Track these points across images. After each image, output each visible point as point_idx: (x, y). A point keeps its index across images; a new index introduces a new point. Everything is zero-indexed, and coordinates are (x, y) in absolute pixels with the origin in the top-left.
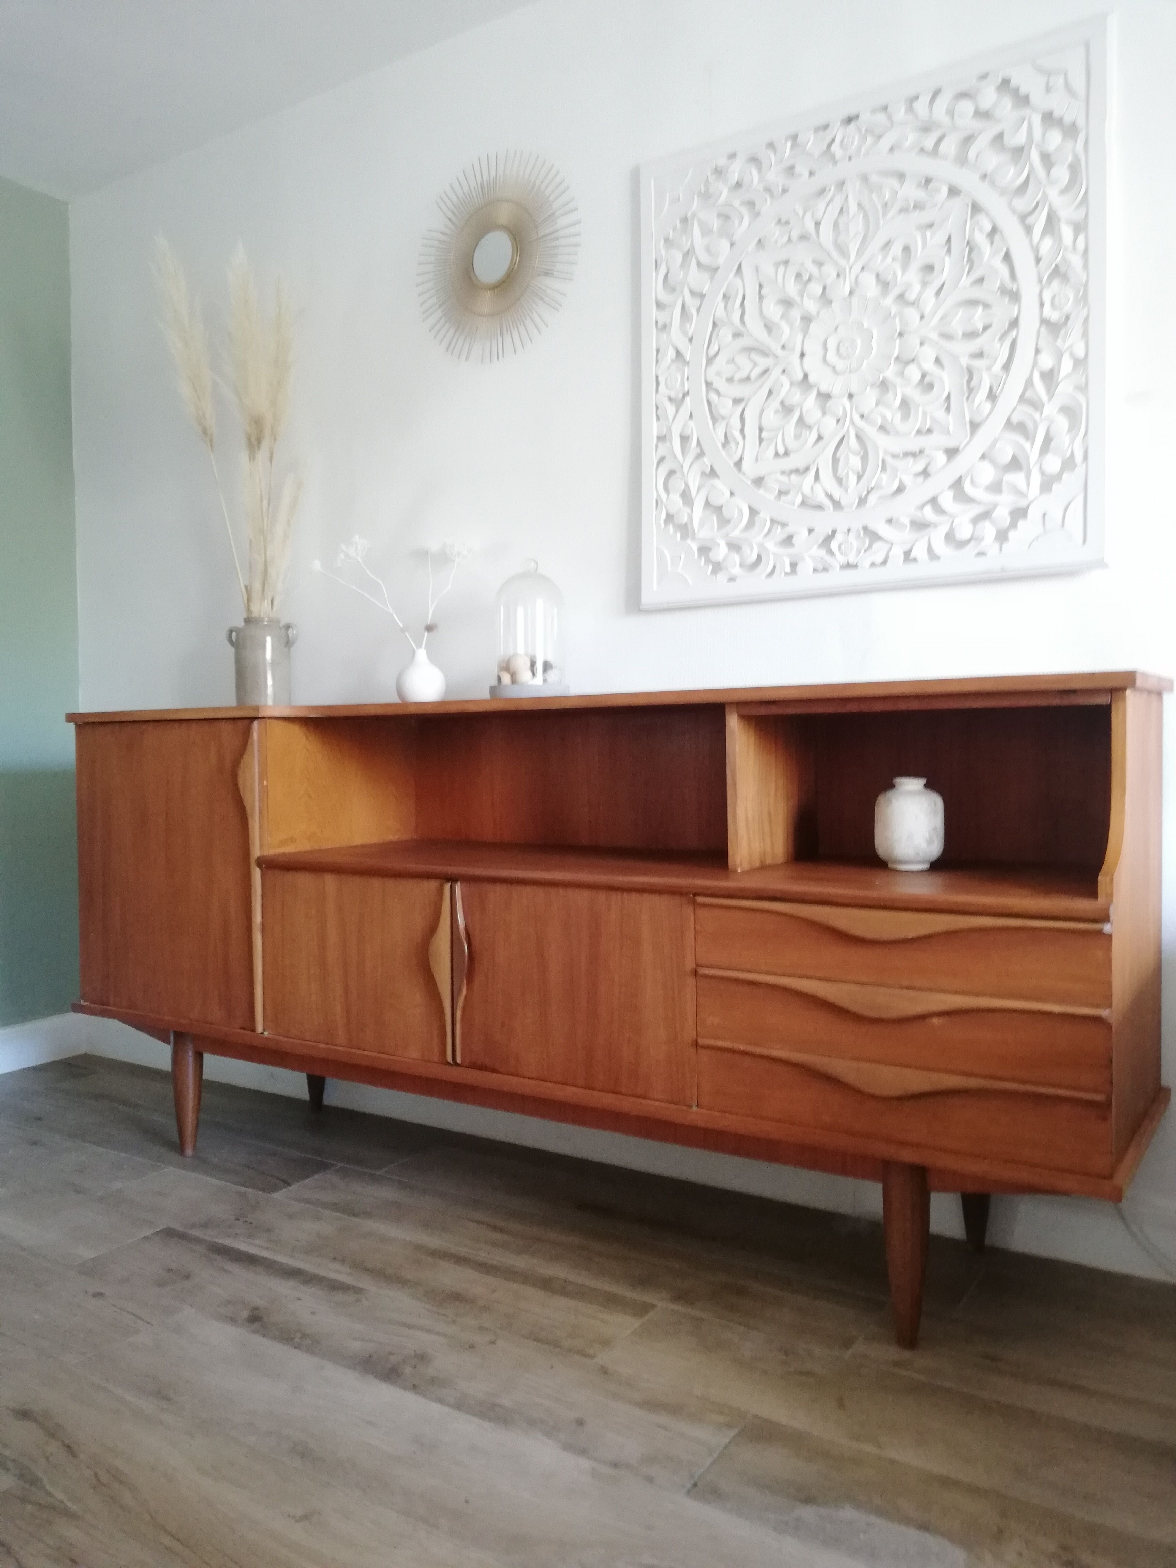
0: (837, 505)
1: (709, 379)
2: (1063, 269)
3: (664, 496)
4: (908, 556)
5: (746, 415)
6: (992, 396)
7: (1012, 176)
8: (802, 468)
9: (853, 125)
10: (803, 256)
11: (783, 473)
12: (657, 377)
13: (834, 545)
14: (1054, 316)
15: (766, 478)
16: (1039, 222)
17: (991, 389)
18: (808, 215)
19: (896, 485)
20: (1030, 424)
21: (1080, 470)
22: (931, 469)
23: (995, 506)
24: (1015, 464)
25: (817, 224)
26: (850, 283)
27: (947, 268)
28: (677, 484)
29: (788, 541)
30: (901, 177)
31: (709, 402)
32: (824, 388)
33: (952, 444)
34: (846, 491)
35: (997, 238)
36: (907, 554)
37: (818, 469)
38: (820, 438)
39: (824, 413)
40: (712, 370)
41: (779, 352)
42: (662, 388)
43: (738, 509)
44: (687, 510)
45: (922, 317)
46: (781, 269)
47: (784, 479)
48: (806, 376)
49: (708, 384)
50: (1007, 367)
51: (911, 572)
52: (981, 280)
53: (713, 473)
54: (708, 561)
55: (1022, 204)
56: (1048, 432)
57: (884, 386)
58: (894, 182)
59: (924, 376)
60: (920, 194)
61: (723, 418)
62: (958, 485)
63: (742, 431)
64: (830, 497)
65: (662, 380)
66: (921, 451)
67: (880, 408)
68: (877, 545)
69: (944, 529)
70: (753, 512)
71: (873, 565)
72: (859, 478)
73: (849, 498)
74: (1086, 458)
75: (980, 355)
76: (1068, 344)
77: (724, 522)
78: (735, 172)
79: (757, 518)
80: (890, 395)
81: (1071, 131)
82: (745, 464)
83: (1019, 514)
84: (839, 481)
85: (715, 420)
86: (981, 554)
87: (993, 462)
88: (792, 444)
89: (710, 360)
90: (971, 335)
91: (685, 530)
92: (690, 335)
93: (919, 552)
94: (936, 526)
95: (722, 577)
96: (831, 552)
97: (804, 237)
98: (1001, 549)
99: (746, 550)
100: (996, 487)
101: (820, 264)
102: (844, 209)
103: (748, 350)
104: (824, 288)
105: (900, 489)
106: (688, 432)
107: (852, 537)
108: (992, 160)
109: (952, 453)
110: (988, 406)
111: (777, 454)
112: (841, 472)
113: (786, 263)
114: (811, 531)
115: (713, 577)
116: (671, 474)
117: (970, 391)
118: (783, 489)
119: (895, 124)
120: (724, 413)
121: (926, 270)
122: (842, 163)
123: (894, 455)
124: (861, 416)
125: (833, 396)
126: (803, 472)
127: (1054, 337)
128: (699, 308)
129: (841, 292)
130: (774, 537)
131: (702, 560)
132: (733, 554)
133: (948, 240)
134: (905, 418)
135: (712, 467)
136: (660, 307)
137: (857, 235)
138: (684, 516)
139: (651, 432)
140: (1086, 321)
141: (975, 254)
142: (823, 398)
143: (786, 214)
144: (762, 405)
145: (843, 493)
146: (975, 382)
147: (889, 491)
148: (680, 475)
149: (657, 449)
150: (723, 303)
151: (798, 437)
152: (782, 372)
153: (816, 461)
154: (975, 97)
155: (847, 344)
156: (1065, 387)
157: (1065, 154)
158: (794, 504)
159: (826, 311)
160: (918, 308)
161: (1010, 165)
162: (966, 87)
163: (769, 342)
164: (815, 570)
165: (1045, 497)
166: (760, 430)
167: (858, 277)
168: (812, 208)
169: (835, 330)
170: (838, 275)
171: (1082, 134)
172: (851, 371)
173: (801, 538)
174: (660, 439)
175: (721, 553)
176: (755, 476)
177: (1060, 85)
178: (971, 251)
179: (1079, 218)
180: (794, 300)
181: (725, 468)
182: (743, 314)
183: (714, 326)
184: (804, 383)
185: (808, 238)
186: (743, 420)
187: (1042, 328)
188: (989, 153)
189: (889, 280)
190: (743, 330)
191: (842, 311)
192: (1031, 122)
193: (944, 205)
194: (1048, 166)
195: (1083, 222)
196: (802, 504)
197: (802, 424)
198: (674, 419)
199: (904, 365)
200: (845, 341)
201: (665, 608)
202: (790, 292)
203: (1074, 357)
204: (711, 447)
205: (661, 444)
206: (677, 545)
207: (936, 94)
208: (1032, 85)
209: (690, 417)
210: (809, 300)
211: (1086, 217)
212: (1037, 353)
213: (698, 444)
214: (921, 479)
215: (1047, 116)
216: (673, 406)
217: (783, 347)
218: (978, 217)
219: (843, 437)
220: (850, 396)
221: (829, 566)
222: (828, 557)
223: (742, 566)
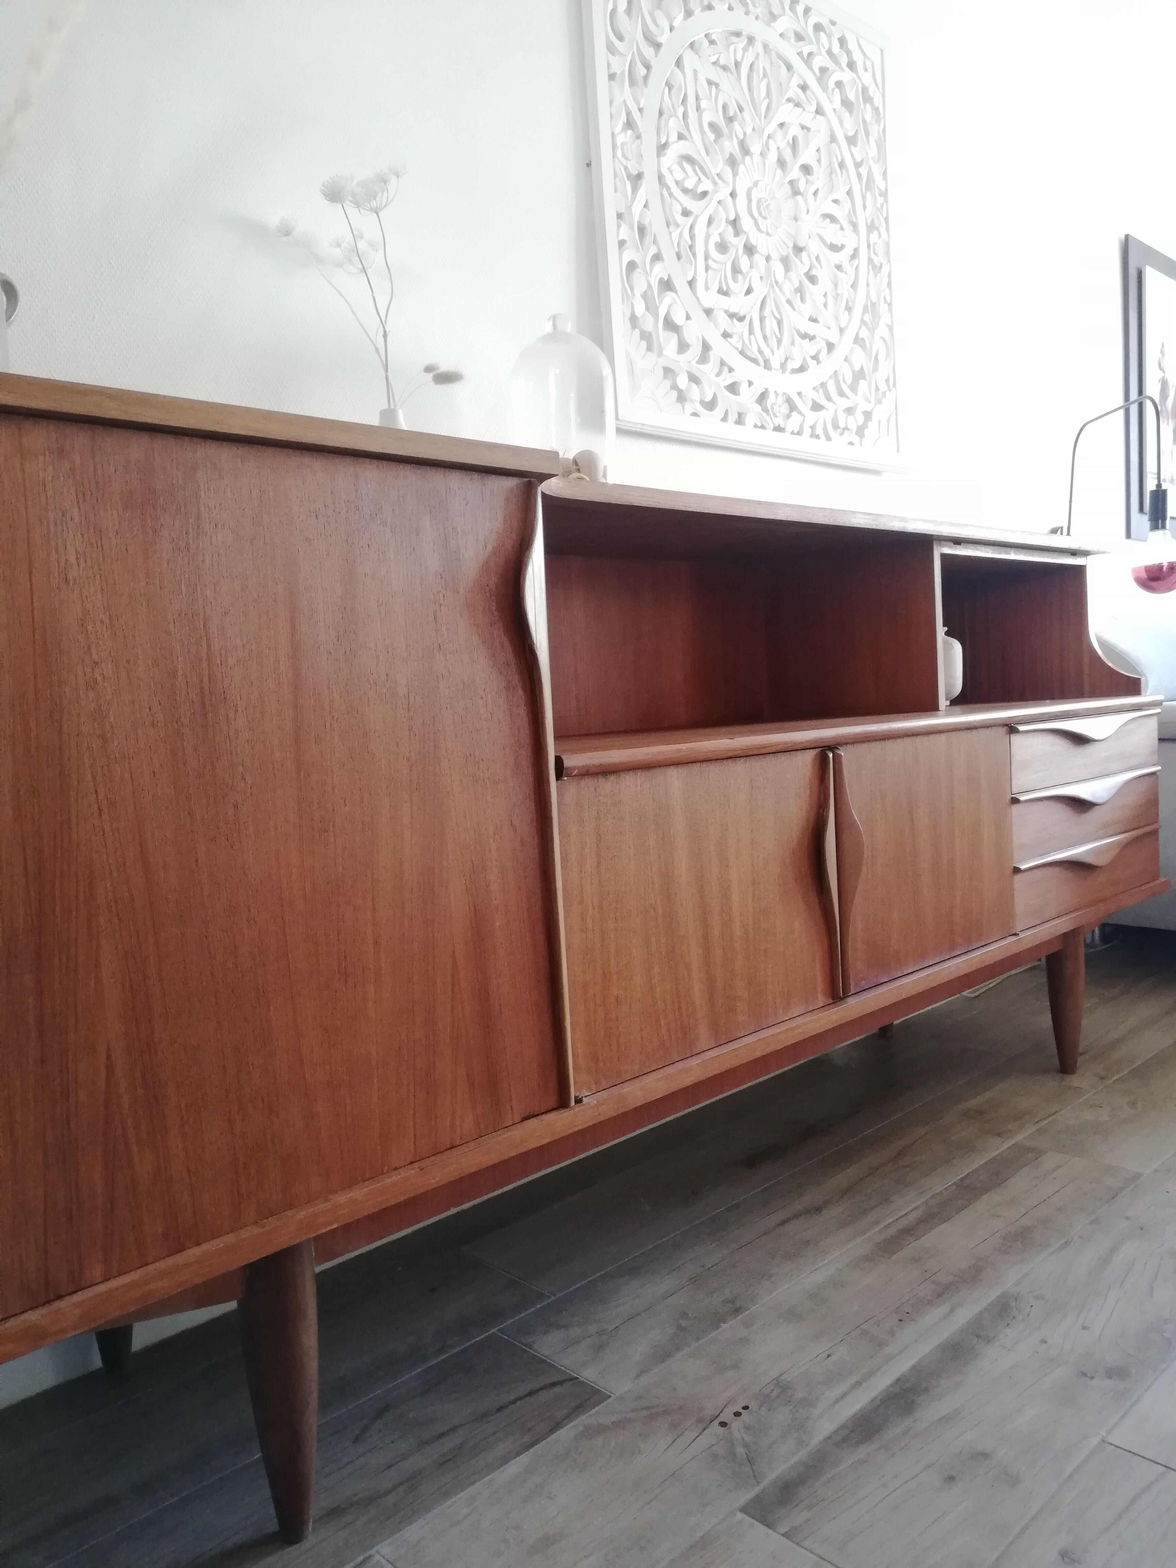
0: (767, 364)
1: (662, 172)
2: (877, 225)
3: (629, 290)
4: (813, 433)
5: (697, 231)
6: (848, 309)
7: (849, 125)
8: (741, 315)
10: (728, 90)
11: (726, 312)
12: (613, 135)
13: (769, 403)
14: (877, 260)
15: (715, 312)
16: (864, 174)
17: (847, 301)
18: (731, 49)
19: (801, 361)
20: (868, 343)
21: (893, 391)
22: (820, 357)
23: (856, 405)
24: (862, 374)
25: (737, 64)
26: (763, 144)
28: (640, 281)
29: (733, 388)
30: (789, 67)
31: (662, 196)
32: (752, 241)
33: (831, 341)
34: (773, 352)
35: (844, 171)
36: (813, 428)
37: (751, 320)
38: (750, 290)
39: (751, 267)
40: (664, 162)
41: (716, 178)
42: (619, 153)
43: (693, 335)
44: (650, 318)
45: (807, 211)
46: (714, 89)
47: (728, 319)
48: (737, 219)
49: (661, 178)
50: (854, 286)
52: (835, 201)
53: (667, 285)
55: (856, 153)
56: (877, 354)
57: (787, 264)
58: (784, 68)
59: (810, 268)
60: (800, 93)
61: (677, 225)
62: (835, 377)
63: (691, 247)
64: (760, 351)
65: (619, 142)
66: (814, 337)
67: (787, 282)
68: (794, 414)
69: (831, 414)
70: (706, 347)
71: (793, 433)
72: (779, 342)
73: (775, 362)
74: (894, 385)
75: (839, 267)
76: (882, 287)
77: (682, 346)
79: (711, 353)
80: (792, 275)
81: (876, 113)
82: (699, 288)
83: (868, 416)
84: (765, 339)
85: (668, 224)
86: (851, 443)
87: (851, 365)
88: (732, 285)
89: (662, 148)
90: (835, 248)
91: (649, 342)
92: (641, 107)
93: (820, 430)
94: (828, 410)
95: (689, 408)
96: (766, 410)
97: (727, 69)
98: (861, 444)
99: (704, 384)
100: (854, 388)
101: (741, 109)
102: (755, 65)
103: (689, 158)
104: (745, 134)
106: (645, 223)
107: (780, 400)
108: (838, 101)
109: (831, 347)
110: (846, 314)
111: (720, 290)
112: (768, 333)
113: (716, 85)
114: (750, 384)
115: (679, 405)
116: (632, 266)
117: (837, 297)
118: (728, 331)
119: (784, 15)
120: (676, 218)
121: (806, 169)
122: (752, 17)
123: (798, 332)
124: (777, 282)
125: (757, 252)
126: (741, 319)
127: (876, 276)
128: (646, 78)
129: (756, 148)
130: (725, 380)
131: (668, 383)
132: (694, 386)
133: (818, 150)
134: (803, 300)
135: (669, 277)
136: (611, 49)
137: (764, 99)
138: (648, 324)
139: (611, 204)
140: (889, 276)
141: (833, 176)
142: (750, 250)
143: (714, 33)
144: (706, 229)
145: (770, 354)
146: (839, 291)
147: (797, 366)
148: (641, 272)
149: (619, 226)
150: (667, 89)
151: (735, 280)
152: (719, 202)
153: (750, 312)
154: (829, 37)
155: (765, 204)
156: (885, 319)
157: (875, 130)
158: (737, 349)
159: (747, 158)
160: (806, 200)
161: (847, 114)
162: (825, 22)
163: (707, 161)
164: (756, 426)
165: (878, 406)
166: (707, 257)
167: (767, 143)
168: (733, 43)
169: (756, 184)
170: (754, 129)
171: (882, 121)
172: (768, 234)
173: (743, 388)
174: (620, 216)
175: (683, 381)
176: (706, 305)
177: (870, 70)
178: (831, 173)
179: (883, 189)
180: (723, 130)
181: (680, 284)
182: (685, 116)
183: (661, 113)
184: (734, 223)
185: (731, 72)
186: (692, 237)
187: (870, 266)
188: (837, 91)
189: (787, 161)
190: (686, 133)
191: (758, 169)
192: (858, 87)
193: (814, 117)
194: (867, 134)
195: (884, 194)
196: (742, 353)
197: (736, 270)
198: (633, 200)
199: (799, 250)
200: (763, 200)
201: (638, 430)
202: (721, 121)
203: (885, 301)
204: (669, 255)
205: (622, 223)
206: (644, 356)
207: (807, 10)
208: (857, 56)
209: (646, 206)
210: (735, 141)
211: (886, 190)
212: (868, 285)
213: (655, 242)
214: (815, 362)
215: (865, 89)
216: (629, 182)
217: (718, 175)
218: (834, 144)
219: (765, 297)
220: (768, 259)
221: (765, 424)
222: (764, 414)
223: (702, 402)
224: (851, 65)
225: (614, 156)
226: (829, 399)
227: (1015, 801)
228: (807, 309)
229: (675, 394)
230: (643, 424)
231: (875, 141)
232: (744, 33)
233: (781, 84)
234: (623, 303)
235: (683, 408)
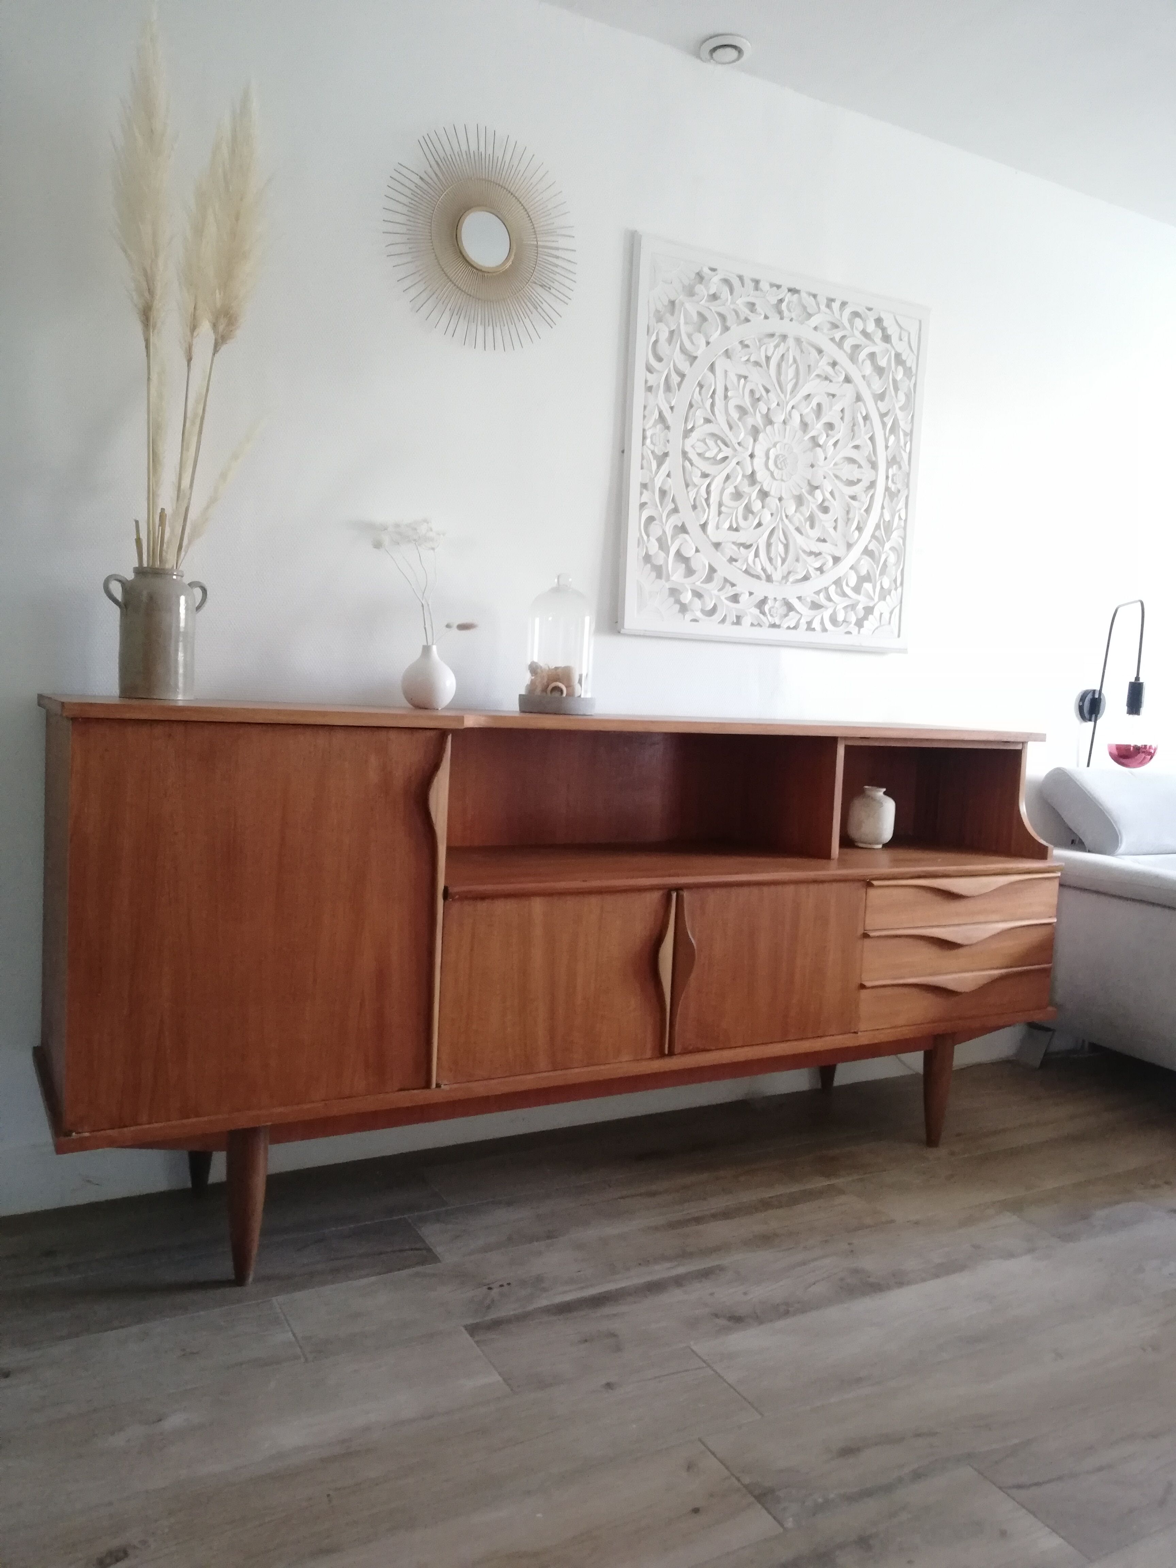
0: (769, 579)
1: (686, 449)
2: (898, 459)
3: (645, 537)
4: (810, 627)
5: (713, 488)
6: (859, 529)
7: (877, 385)
8: (748, 543)
9: (796, 296)
10: (757, 379)
11: (734, 543)
12: (644, 430)
13: (766, 608)
14: (893, 488)
15: (723, 544)
16: (889, 422)
17: (859, 522)
18: (763, 348)
19: (804, 573)
20: (877, 553)
21: (899, 590)
22: (825, 568)
23: (858, 602)
24: (867, 578)
25: (768, 359)
26: (786, 414)
27: (841, 431)
28: (656, 530)
29: (735, 598)
30: (820, 351)
31: (684, 468)
32: (766, 488)
33: (837, 555)
34: (776, 569)
35: (868, 422)
36: (809, 623)
37: (758, 547)
38: (759, 524)
39: (763, 507)
40: (689, 442)
41: (737, 446)
42: (648, 441)
43: (701, 563)
44: (662, 554)
45: (826, 458)
46: (742, 380)
47: (735, 548)
48: (753, 473)
49: (684, 454)
50: (868, 511)
51: (810, 637)
52: (857, 447)
53: (683, 529)
54: (678, 601)
55: (883, 406)
56: (886, 561)
57: (800, 500)
58: (814, 353)
59: (823, 501)
60: (829, 369)
61: (695, 485)
62: (838, 582)
63: (707, 500)
64: (764, 570)
65: (649, 434)
66: (820, 554)
67: (798, 514)
68: (792, 614)
69: (830, 611)
70: (712, 570)
71: (789, 628)
72: (784, 561)
73: (777, 576)
74: (902, 584)
75: (853, 498)
76: (898, 508)
77: (690, 572)
78: (715, 284)
79: (715, 575)
80: (803, 509)
81: (908, 372)
82: (710, 528)
83: (869, 610)
84: (770, 560)
85: (687, 486)
86: (849, 633)
87: (857, 572)
88: (742, 523)
89: (687, 433)
90: (851, 483)
91: (659, 572)
92: (672, 405)
93: (816, 624)
94: (827, 608)
95: (688, 616)
96: (763, 613)
97: (757, 364)
98: (859, 632)
99: (707, 598)
100: (857, 589)
101: (767, 391)
102: (785, 356)
103: (713, 435)
104: (769, 409)
105: (806, 578)
106: (666, 488)
107: (777, 604)
108: (868, 369)
109: (836, 560)
110: (857, 533)
111: (731, 528)
112: (773, 555)
113: (745, 378)
114: (751, 594)
115: (681, 615)
116: (651, 519)
117: (848, 521)
118: (734, 557)
119: (819, 312)
120: (694, 481)
121: (830, 426)
122: (786, 320)
123: (804, 551)
124: (787, 516)
125: (770, 495)
126: (748, 547)
127: (892, 501)
128: (679, 385)
129: (779, 418)
130: (726, 593)
131: (672, 600)
132: (696, 600)
133: (842, 411)
134: (812, 526)
135: (683, 523)
136: (650, 369)
137: (791, 380)
138: (660, 560)
139: (636, 477)
140: (907, 497)
141: (856, 428)
142: (764, 495)
143: (747, 340)
144: (722, 485)
145: (773, 570)
146: (851, 516)
147: (800, 576)
148: (658, 523)
149: (641, 494)
150: (698, 389)
151: (745, 518)
152: (738, 463)
153: (757, 541)
154: (864, 320)
155: (781, 459)
156: (895, 535)
157: (904, 386)
158: (741, 570)
159: (769, 428)
160: (824, 451)
161: (877, 378)
162: (859, 310)
163: (730, 436)
164: (752, 625)
165: (882, 603)
166: (720, 505)
167: (790, 412)
168: (765, 344)
169: (775, 445)
170: (778, 405)
171: (914, 378)
172: (782, 480)
173: (744, 598)
174: (644, 486)
175: (687, 597)
176: (715, 540)
177: (905, 339)
178: (854, 425)
179: (908, 431)
180: (748, 410)
181: (693, 528)
182: (713, 405)
183: (691, 406)
184: (752, 478)
185: (761, 366)
186: (708, 492)
187: (887, 493)
188: (868, 363)
189: (809, 423)
190: (712, 418)
191: (779, 433)
192: (890, 355)
193: (842, 385)
194: (896, 389)
195: (910, 434)
196: (746, 572)
197: (748, 510)
198: (657, 473)
199: (813, 488)
200: (780, 456)
201: (642, 634)
202: (747, 402)
203: (900, 518)
204: (685, 507)
205: (645, 491)
206: (653, 582)
207: (844, 304)
208: (893, 330)
209: (668, 475)
210: (758, 415)
211: (912, 431)
212: (883, 508)
213: (673, 500)
214: (818, 572)
215: (898, 356)
216: (655, 461)
217: (739, 444)
218: (859, 403)
219: (774, 528)
220: (780, 499)
221: (761, 624)
222: (761, 616)
223: (703, 611)
224: (886, 338)
225: (643, 444)
226: (829, 599)
227: (866, 936)
228: (815, 533)
229: (678, 607)
230: (646, 631)
231: (905, 393)
232: (777, 334)
233: (809, 366)
234: (638, 546)
235: (684, 617)
